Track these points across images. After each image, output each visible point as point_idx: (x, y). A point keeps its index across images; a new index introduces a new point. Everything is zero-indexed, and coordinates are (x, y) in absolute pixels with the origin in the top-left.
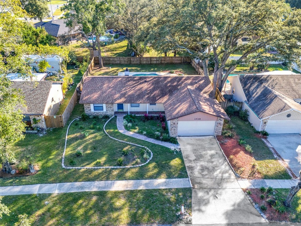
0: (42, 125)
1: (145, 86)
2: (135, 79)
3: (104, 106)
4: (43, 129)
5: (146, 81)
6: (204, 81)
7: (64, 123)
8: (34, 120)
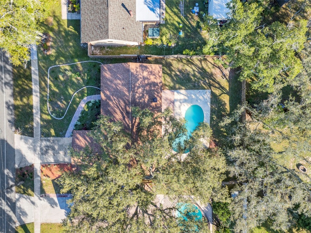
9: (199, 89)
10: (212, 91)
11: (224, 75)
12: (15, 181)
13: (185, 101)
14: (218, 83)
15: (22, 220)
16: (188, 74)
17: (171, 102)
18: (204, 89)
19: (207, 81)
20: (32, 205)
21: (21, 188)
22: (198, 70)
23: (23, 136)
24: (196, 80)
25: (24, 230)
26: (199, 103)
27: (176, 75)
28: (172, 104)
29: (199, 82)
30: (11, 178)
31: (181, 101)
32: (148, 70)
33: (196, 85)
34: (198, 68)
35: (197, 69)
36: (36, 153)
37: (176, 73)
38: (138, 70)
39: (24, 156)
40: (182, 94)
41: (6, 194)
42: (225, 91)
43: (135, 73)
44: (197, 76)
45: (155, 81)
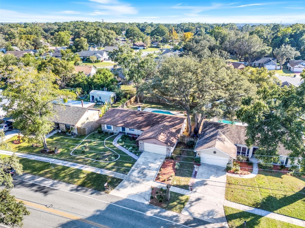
0: (76, 132)
1: (140, 119)
2: (138, 113)
3: (112, 126)
4: (75, 134)
5: (142, 116)
6: (179, 121)
7: (87, 133)
8: (72, 128)
12: (164, 209)
15: (219, 218)
20: (200, 201)
21: (176, 205)
23: (117, 188)
25: (234, 219)
30: (159, 212)
36: (141, 182)
39: (139, 194)
41: (178, 224)
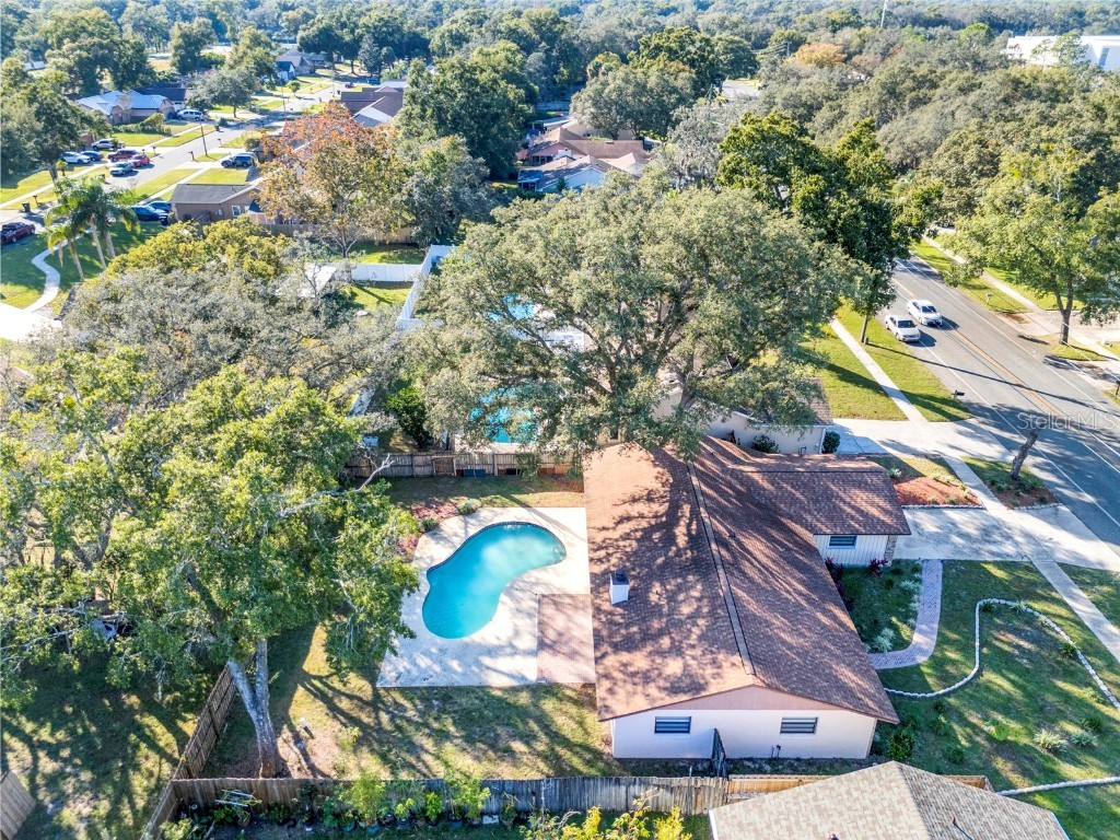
9: (426, 688)
10: (373, 680)
11: (297, 739)
13: (492, 651)
14: (334, 710)
16: (469, 739)
17: (550, 647)
18: (403, 690)
19: (384, 717)
22: (419, 758)
24: (436, 719)
26: (434, 644)
27: (528, 738)
28: (547, 641)
29: (422, 714)
31: (508, 650)
32: (661, 683)
33: (435, 703)
34: (420, 765)
35: (424, 762)
37: (527, 743)
38: (709, 671)
40: (502, 673)
42: (313, 685)
43: (721, 657)
44: (429, 736)
45: (625, 657)
